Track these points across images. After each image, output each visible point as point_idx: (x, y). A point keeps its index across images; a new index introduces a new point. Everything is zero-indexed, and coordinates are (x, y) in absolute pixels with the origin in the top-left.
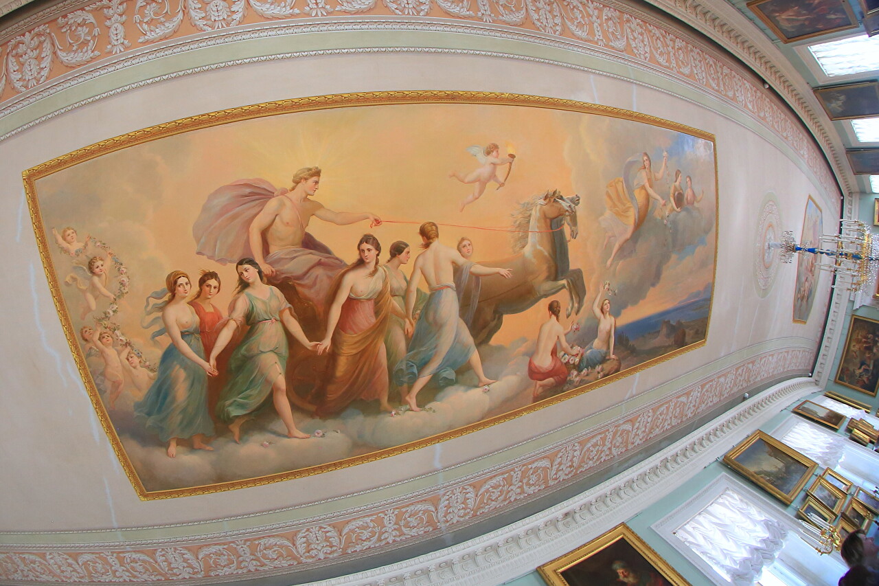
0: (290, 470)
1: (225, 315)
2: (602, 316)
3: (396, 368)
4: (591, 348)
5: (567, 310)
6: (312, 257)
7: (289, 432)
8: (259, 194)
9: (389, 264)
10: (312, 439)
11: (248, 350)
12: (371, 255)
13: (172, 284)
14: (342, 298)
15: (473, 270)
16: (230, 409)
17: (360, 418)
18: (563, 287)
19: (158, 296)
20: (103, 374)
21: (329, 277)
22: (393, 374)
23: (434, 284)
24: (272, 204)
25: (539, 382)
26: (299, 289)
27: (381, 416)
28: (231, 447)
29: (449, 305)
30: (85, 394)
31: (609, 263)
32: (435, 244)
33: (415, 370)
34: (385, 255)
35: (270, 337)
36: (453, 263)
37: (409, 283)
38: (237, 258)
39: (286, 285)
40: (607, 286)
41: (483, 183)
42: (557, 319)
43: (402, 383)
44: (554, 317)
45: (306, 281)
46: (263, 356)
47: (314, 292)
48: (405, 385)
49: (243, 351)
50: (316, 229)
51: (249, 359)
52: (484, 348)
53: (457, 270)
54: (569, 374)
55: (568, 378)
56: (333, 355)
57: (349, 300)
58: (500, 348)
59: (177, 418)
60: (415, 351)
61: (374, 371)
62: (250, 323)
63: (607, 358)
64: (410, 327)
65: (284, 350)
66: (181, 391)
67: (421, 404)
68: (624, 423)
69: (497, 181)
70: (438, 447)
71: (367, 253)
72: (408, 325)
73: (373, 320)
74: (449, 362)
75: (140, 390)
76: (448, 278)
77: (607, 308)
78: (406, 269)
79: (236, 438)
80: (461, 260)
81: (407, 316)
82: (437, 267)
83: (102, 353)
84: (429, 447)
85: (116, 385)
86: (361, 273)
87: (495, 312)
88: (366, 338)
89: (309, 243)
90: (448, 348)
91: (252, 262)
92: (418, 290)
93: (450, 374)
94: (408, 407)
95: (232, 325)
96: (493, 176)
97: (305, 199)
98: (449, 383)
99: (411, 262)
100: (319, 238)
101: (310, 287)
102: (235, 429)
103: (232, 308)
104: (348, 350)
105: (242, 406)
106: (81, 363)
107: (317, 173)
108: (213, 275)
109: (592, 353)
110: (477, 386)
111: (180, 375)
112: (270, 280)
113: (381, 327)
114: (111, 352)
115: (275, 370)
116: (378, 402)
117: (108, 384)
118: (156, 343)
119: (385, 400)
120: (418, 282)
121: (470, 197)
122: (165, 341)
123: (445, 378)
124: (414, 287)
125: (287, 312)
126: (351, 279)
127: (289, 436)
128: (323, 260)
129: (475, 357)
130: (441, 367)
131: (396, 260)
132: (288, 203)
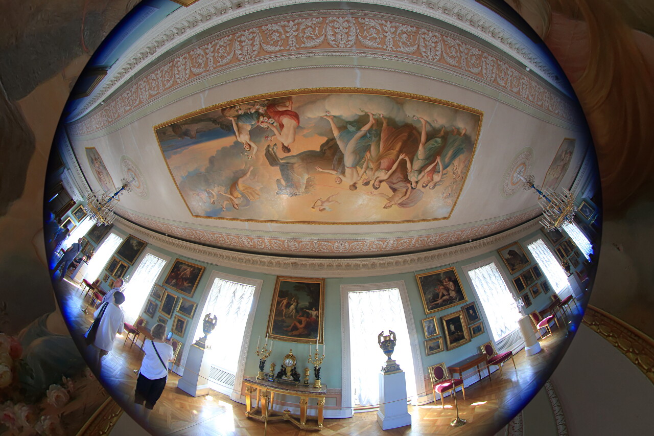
0: (432, 103)
1: (426, 175)
2: (249, 143)
3: (377, 139)
4: (252, 125)
5: (277, 148)
6: (395, 186)
7: (426, 124)
8: (402, 205)
9: (371, 179)
10: (419, 116)
11: (425, 162)
12: (377, 183)
13: (434, 187)
14: (391, 172)
15: (336, 172)
16: (440, 142)
17: (397, 119)
18: (282, 159)
19: (439, 185)
20: (465, 166)
21: (392, 179)
22: (378, 135)
23: (354, 170)
24: (400, 202)
25: (290, 109)
26: (403, 178)
27: (388, 117)
28: (447, 125)
29: (348, 160)
30: (473, 162)
31: (252, 168)
32: (352, 183)
33: (368, 135)
34: (371, 183)
35: (417, 165)
36: (345, 176)
37: (365, 172)
38: (415, 190)
39: (406, 180)
40: (250, 157)
41: (328, 200)
42: (283, 144)
43: (376, 130)
44: (286, 145)
45: (400, 179)
46: (422, 158)
47: (399, 175)
48: (374, 129)
49: (427, 162)
50: (391, 193)
51: (427, 159)
52: (331, 137)
53: (343, 173)
54: (265, 111)
55: (265, 108)
56: (400, 152)
57: (388, 171)
58: (321, 134)
59: (456, 144)
60: (367, 144)
61: (386, 141)
62: (420, 171)
63: (236, 118)
64: (368, 155)
65: (415, 158)
66: (450, 153)
67: (367, 116)
68: (201, 73)
69: (321, 201)
70: (358, 85)
71: (378, 184)
72: (369, 156)
73: (382, 161)
74: (351, 134)
75: (460, 158)
76: (348, 171)
77: (247, 147)
78: (365, 177)
79: (443, 129)
80: (341, 176)
81: (368, 160)
82: (352, 175)
83: (461, 173)
84: (364, 87)
85: (464, 162)
86: (381, 178)
87: (325, 153)
88: (386, 155)
89: (394, 190)
90: (351, 141)
91: (412, 188)
92: (362, 169)
93: (350, 128)
94: (374, 117)
95: (426, 171)
96: (323, 202)
97: (390, 201)
98: (351, 123)
99: (363, 179)
100: (391, 191)
101: (399, 177)
102: (442, 133)
103: (423, 176)
104: (394, 153)
105: (436, 142)
106: (468, 171)
107: (384, 207)
108: (423, 187)
109: (251, 122)
110: (334, 116)
111: (447, 160)
112: (410, 182)
113: (380, 158)
114: (459, 172)
115: (421, 152)
116: (388, 124)
117: (466, 163)
118: (447, 171)
119: (385, 124)
120: (361, 171)
121: (334, 197)
122: (445, 172)
123: (353, 126)
124: (363, 170)
125: (409, 171)
126: (386, 177)
127: (427, 122)
128: (392, 185)
129: (336, 133)
130: (355, 133)
131: (368, 180)
132: (396, 201)
